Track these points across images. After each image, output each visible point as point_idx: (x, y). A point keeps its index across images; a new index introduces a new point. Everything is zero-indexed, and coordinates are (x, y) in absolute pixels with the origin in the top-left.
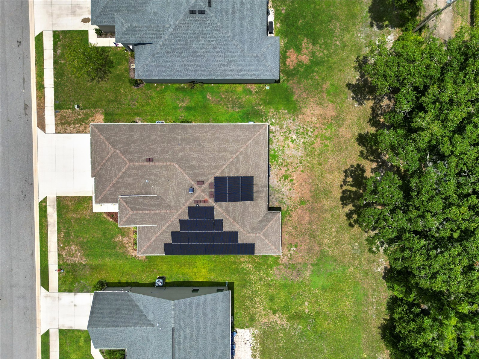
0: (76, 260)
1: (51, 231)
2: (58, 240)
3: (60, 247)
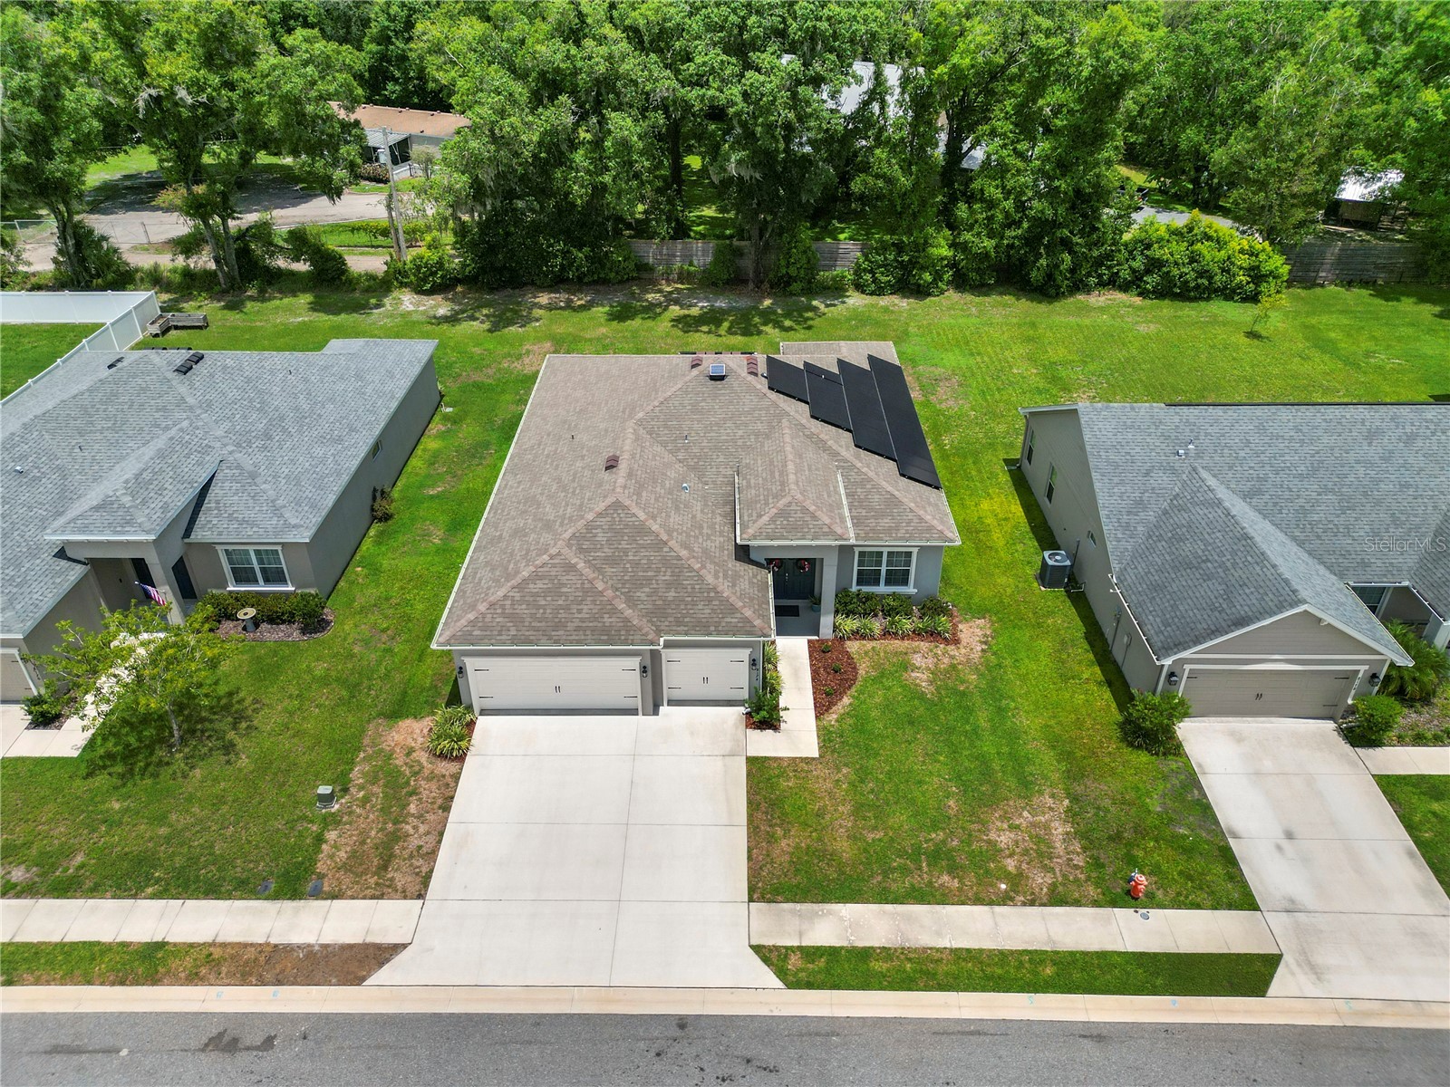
0: (1059, 829)
1: (939, 934)
2: (978, 901)
3: (1017, 893)
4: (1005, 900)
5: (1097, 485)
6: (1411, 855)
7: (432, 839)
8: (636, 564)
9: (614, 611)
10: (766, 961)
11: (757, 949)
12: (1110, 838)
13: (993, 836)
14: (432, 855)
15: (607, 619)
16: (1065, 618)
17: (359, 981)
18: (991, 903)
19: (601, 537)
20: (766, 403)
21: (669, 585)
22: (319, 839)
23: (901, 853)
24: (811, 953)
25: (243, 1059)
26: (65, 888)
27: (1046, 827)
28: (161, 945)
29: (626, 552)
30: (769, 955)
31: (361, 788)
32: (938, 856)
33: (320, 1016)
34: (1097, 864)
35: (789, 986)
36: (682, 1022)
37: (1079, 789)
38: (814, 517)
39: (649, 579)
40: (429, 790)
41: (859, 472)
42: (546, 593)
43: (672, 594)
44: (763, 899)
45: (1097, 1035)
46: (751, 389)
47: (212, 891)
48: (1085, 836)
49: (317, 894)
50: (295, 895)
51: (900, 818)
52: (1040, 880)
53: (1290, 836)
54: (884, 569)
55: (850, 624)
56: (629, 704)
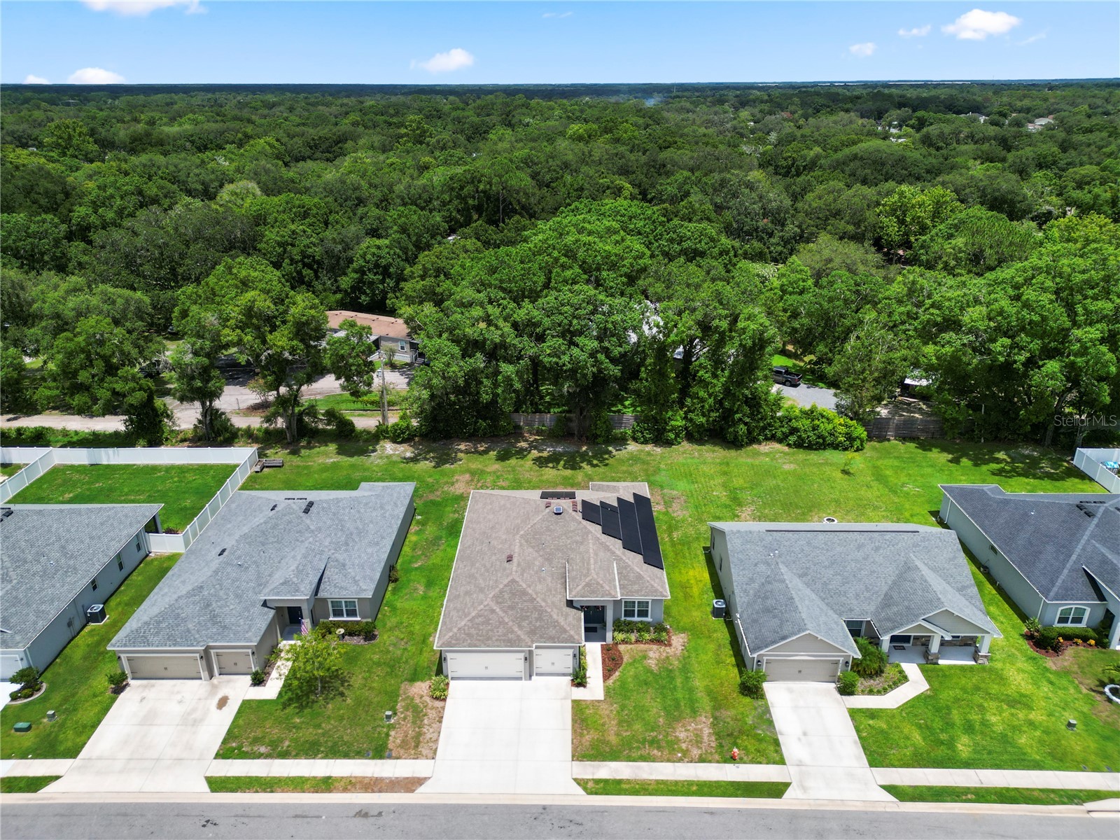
0: (707, 731)
1: (651, 774)
2: (669, 761)
3: (685, 757)
4: (680, 760)
5: (733, 570)
6: (855, 742)
7: (436, 734)
8: (522, 609)
9: (513, 632)
10: (579, 784)
11: (575, 780)
12: (728, 735)
13: (677, 734)
14: (436, 741)
15: (510, 636)
16: (722, 634)
17: (413, 791)
18: (674, 762)
19: (506, 596)
20: (581, 526)
21: (537, 620)
22: (388, 735)
23: (638, 741)
24: (597, 781)
25: (371, 820)
26: (284, 755)
27: (701, 730)
28: (329, 778)
29: (517, 603)
30: (581, 783)
31: (402, 713)
32: (654, 742)
33: (399, 805)
34: (721, 746)
35: (588, 794)
36: (544, 808)
37: (718, 714)
38: (602, 587)
39: (528, 617)
40: (432, 714)
41: (624, 562)
42: (483, 623)
43: (538, 624)
44: (578, 760)
45: (711, 812)
46: (574, 519)
47: (346, 756)
48: (719, 736)
49: (390, 757)
50: (381, 758)
51: (638, 726)
52: (696, 752)
53: (805, 734)
54: (636, 609)
55: (620, 636)
56: (518, 675)
